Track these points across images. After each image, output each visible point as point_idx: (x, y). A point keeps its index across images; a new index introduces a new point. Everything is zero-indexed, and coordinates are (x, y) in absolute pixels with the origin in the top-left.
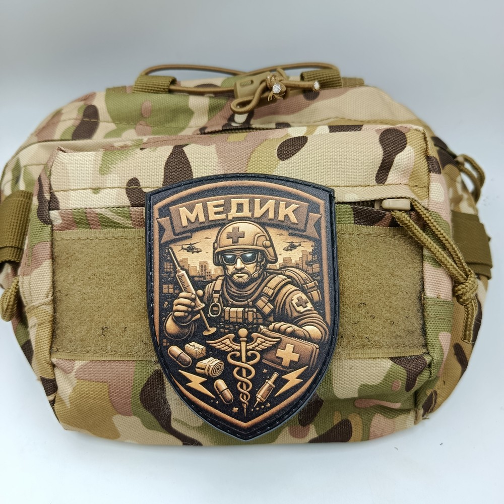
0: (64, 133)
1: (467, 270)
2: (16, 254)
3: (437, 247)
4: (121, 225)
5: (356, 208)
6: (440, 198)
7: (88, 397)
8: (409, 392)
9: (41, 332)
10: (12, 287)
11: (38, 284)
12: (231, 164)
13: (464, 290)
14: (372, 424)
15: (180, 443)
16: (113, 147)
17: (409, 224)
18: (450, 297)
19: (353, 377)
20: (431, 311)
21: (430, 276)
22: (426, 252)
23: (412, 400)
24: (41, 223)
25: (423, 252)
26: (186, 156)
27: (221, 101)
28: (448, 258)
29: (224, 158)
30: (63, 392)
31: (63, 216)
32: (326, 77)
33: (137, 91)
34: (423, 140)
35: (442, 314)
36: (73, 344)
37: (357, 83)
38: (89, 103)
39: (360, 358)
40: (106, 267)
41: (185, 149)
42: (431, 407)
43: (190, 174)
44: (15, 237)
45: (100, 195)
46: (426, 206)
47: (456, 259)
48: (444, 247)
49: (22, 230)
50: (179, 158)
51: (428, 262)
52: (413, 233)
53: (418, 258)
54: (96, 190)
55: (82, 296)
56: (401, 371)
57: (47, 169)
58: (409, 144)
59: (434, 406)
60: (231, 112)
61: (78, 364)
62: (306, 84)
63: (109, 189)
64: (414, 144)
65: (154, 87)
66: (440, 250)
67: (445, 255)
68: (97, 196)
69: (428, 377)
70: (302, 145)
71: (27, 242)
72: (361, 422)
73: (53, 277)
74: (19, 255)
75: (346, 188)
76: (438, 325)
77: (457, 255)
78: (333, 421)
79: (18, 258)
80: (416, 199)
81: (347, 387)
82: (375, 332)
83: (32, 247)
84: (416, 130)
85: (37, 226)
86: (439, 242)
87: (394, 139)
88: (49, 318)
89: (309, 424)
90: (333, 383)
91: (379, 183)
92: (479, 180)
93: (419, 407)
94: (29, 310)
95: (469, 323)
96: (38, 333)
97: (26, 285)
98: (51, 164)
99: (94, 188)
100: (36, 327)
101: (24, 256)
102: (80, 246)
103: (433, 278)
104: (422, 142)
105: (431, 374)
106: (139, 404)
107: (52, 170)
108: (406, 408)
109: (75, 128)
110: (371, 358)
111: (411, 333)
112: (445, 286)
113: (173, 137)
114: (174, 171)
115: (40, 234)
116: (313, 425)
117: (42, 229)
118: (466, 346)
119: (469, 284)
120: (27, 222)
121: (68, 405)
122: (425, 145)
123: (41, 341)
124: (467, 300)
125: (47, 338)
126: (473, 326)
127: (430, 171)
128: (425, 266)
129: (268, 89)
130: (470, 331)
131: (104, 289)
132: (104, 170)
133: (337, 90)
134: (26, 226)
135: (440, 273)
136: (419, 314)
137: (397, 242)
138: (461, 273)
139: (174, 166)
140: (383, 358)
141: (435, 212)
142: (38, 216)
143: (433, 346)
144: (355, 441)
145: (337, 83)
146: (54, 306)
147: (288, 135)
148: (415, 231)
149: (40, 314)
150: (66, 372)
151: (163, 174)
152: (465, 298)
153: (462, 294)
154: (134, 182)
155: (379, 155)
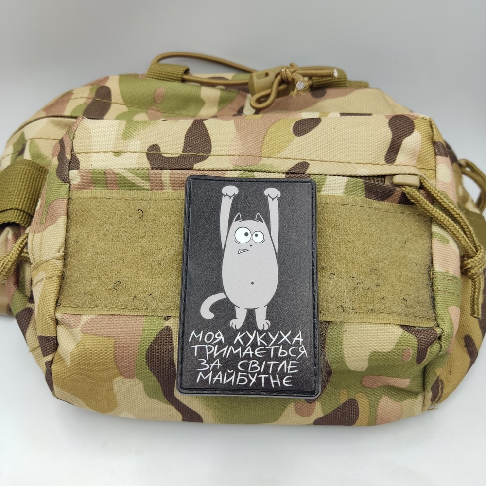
4: (139, 186)
5: (367, 183)
6: (447, 179)
8: (420, 365)
9: (48, 286)
12: (249, 136)
14: (379, 406)
18: (458, 273)
19: (364, 342)
20: (439, 285)
21: (439, 252)
22: (434, 229)
24: (59, 181)
25: (431, 230)
26: (206, 129)
29: (242, 131)
30: (64, 350)
31: (82, 175)
35: (452, 288)
39: (371, 323)
42: (438, 396)
50: (199, 129)
51: (436, 239)
53: (426, 234)
55: (95, 251)
56: (412, 341)
58: (416, 129)
59: (441, 396)
63: (130, 153)
64: (421, 130)
65: (168, 75)
68: (118, 158)
69: (439, 350)
70: (316, 124)
72: (368, 403)
73: (66, 235)
75: (357, 165)
76: (447, 299)
78: (340, 400)
81: (357, 353)
83: (47, 205)
84: (423, 118)
85: (55, 184)
87: (402, 124)
88: (58, 273)
89: (314, 401)
93: (428, 388)
94: (37, 265)
96: (45, 287)
99: (116, 151)
102: (96, 204)
103: (442, 254)
104: (428, 129)
107: (76, 133)
108: (414, 390)
109: (86, 106)
110: (382, 324)
112: (453, 262)
114: (194, 140)
115: (57, 191)
116: (319, 403)
117: (59, 187)
122: (431, 131)
123: (47, 295)
124: (475, 274)
125: (54, 292)
127: (436, 155)
128: (433, 243)
131: (119, 245)
132: (126, 135)
133: (343, 90)
135: (448, 249)
136: (429, 287)
137: (406, 218)
139: (194, 136)
140: (394, 324)
141: (443, 192)
142: (57, 174)
143: (443, 319)
145: (343, 84)
146: (64, 261)
149: (49, 268)
150: (69, 326)
151: (183, 142)
152: (473, 272)
153: (470, 268)
154: (155, 147)
155: (388, 137)
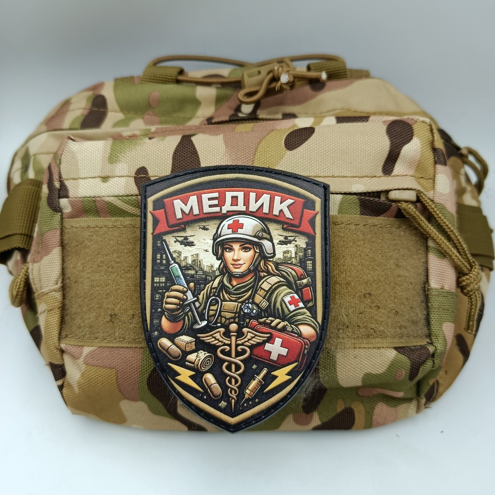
0: (73, 122)
1: (471, 261)
2: (26, 241)
3: (443, 238)
4: (130, 213)
5: (362, 199)
6: (445, 190)
7: (96, 382)
8: (412, 381)
9: (50, 318)
10: (22, 274)
11: (48, 271)
12: (239, 153)
13: (469, 281)
14: (374, 412)
15: (186, 428)
16: (122, 136)
17: (415, 215)
18: (454, 288)
19: (357, 365)
20: (435, 302)
21: (435, 267)
22: (431, 244)
23: (414, 389)
24: (51, 211)
25: (427, 243)
26: (194, 146)
27: (228, 91)
28: (453, 249)
29: (232, 148)
30: (71, 378)
31: (72, 204)
32: (333, 68)
33: (145, 81)
34: (429, 132)
35: (446, 304)
36: (81, 330)
37: (363, 74)
38: (98, 93)
39: (364, 348)
40: (115, 255)
41: (193, 139)
42: (433, 396)
43: (198, 163)
44: (25, 224)
45: (109, 183)
46: (432, 198)
47: (461, 250)
48: (449, 239)
49: (31, 218)
50: (187, 147)
51: (432, 254)
52: (419, 224)
53: (423, 249)
54: (105, 179)
55: (91, 283)
56: (405, 360)
57: (57, 158)
58: (415, 135)
59: (436, 395)
60: (238, 103)
61: (87, 350)
62: (313, 74)
63: (118, 178)
64: (420, 136)
65: (162, 78)
66: (445, 241)
67: (450, 246)
68: (106, 184)
69: (431, 366)
70: (309, 135)
71: (36, 229)
72: (364, 410)
73: (63, 265)
74: (29, 242)
75: (352, 179)
76: (441, 315)
77: (462, 246)
78: (336, 409)
79: (28, 245)
80: (422, 190)
81: (351, 375)
82: (379, 322)
83: (41, 235)
84: (423, 122)
85: (47, 214)
86: (444, 234)
87: (401, 130)
88: (58, 304)
89: (312, 411)
90: (337, 371)
91: (385, 174)
92: (483, 172)
93: (421, 396)
94: (39, 296)
95: (472, 313)
96: (47, 319)
97: (35, 272)
98: (61, 152)
99: (103, 176)
100: (46, 313)
101: (34, 243)
102: (89, 234)
103: (437, 269)
104: (428, 134)
105: (434, 364)
106: (146, 390)
107: (62, 158)
108: (408, 397)
109: (83, 117)
110: (375, 348)
111: (414, 323)
112: (449, 277)
113: (181, 127)
114: (182, 161)
115: (50, 222)
116: (316, 413)
117: (52, 217)
118: (467, 336)
119: (474, 275)
120: (36, 210)
121: (76, 390)
122: (431, 137)
123: (50, 327)
124: (471, 291)
125: (56, 324)
126: (476, 317)
127: (436, 163)
128: (429, 257)
129: (275, 79)
130: (473, 321)
131: (113, 276)
132: (113, 158)
133: (343, 82)
134: (35, 213)
135: (444, 264)
136: (423, 304)
137: (402, 233)
138: (466, 264)
139: (182, 155)
140: (387, 348)
141: (441, 204)
142: (48, 204)
143: (436, 336)
144: (359, 429)
145: (342, 75)
146: (64, 292)
147: (295, 125)
148: (421, 222)
149: (50, 301)
150: (75, 358)
151: (171, 163)
152: (469, 289)
153: (466, 285)
154: (142, 171)
155: (386, 147)
